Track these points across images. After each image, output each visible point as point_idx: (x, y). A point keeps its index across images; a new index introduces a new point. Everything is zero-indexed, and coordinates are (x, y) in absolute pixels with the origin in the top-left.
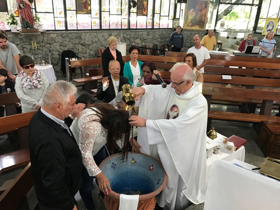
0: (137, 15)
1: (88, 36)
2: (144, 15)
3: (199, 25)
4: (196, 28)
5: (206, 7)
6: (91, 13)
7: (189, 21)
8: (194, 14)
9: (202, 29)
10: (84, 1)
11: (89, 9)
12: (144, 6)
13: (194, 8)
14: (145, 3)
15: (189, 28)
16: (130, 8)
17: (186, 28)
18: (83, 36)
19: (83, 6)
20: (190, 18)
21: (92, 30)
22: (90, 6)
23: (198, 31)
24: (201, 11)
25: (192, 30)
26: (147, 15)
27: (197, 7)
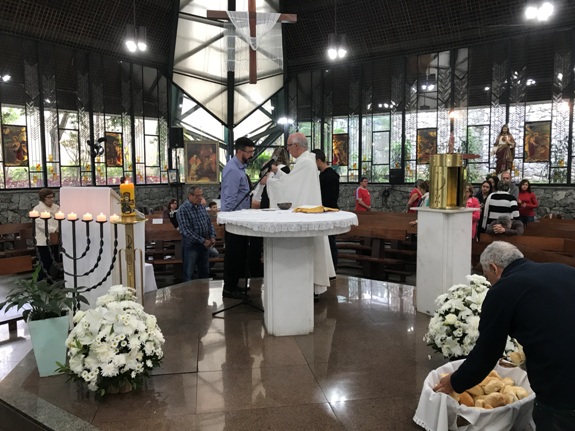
0: (107, 166)
1: (23, 197)
2: (118, 166)
3: (209, 177)
4: (205, 181)
5: (215, 152)
6: (28, 165)
7: (192, 172)
8: (199, 162)
9: (214, 183)
10: (17, 149)
11: (26, 158)
12: (116, 152)
13: (198, 153)
14: (118, 149)
15: (195, 182)
16: (93, 155)
17: (189, 182)
18: (15, 198)
19: (15, 155)
20: (194, 167)
21: (30, 189)
22: (28, 155)
23: (208, 185)
24: (208, 157)
25: (200, 185)
26: (123, 166)
27: (202, 152)
